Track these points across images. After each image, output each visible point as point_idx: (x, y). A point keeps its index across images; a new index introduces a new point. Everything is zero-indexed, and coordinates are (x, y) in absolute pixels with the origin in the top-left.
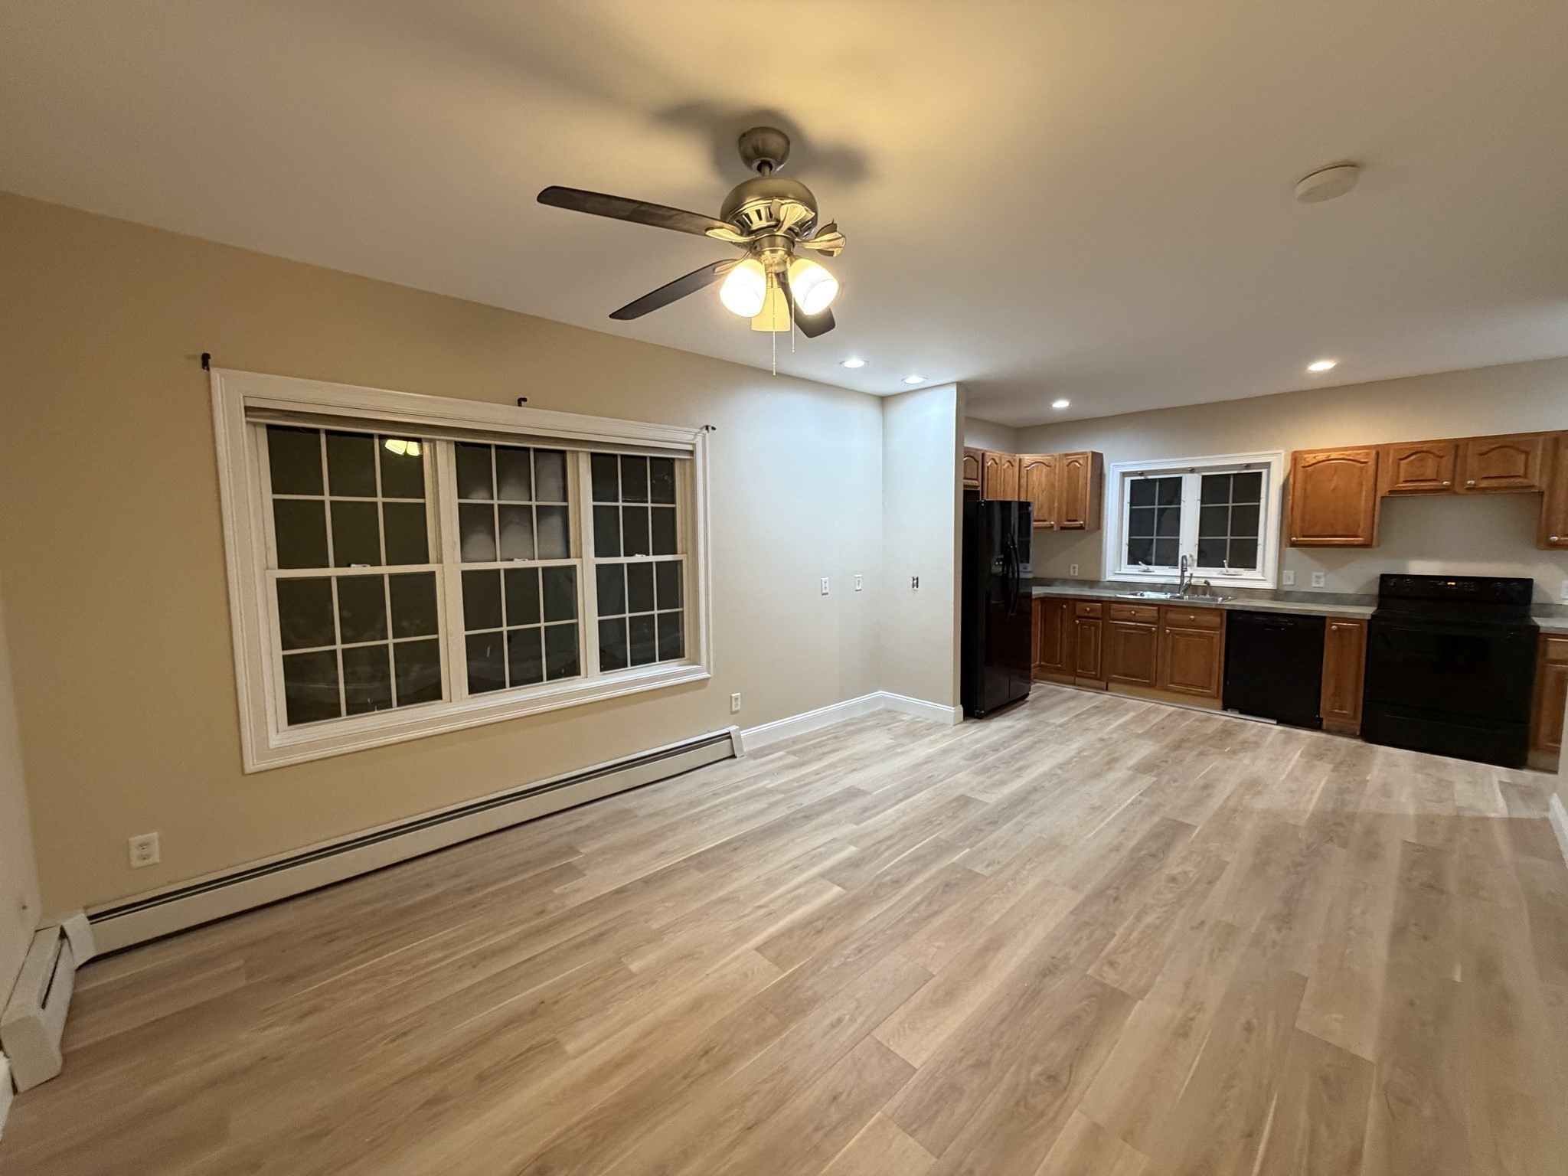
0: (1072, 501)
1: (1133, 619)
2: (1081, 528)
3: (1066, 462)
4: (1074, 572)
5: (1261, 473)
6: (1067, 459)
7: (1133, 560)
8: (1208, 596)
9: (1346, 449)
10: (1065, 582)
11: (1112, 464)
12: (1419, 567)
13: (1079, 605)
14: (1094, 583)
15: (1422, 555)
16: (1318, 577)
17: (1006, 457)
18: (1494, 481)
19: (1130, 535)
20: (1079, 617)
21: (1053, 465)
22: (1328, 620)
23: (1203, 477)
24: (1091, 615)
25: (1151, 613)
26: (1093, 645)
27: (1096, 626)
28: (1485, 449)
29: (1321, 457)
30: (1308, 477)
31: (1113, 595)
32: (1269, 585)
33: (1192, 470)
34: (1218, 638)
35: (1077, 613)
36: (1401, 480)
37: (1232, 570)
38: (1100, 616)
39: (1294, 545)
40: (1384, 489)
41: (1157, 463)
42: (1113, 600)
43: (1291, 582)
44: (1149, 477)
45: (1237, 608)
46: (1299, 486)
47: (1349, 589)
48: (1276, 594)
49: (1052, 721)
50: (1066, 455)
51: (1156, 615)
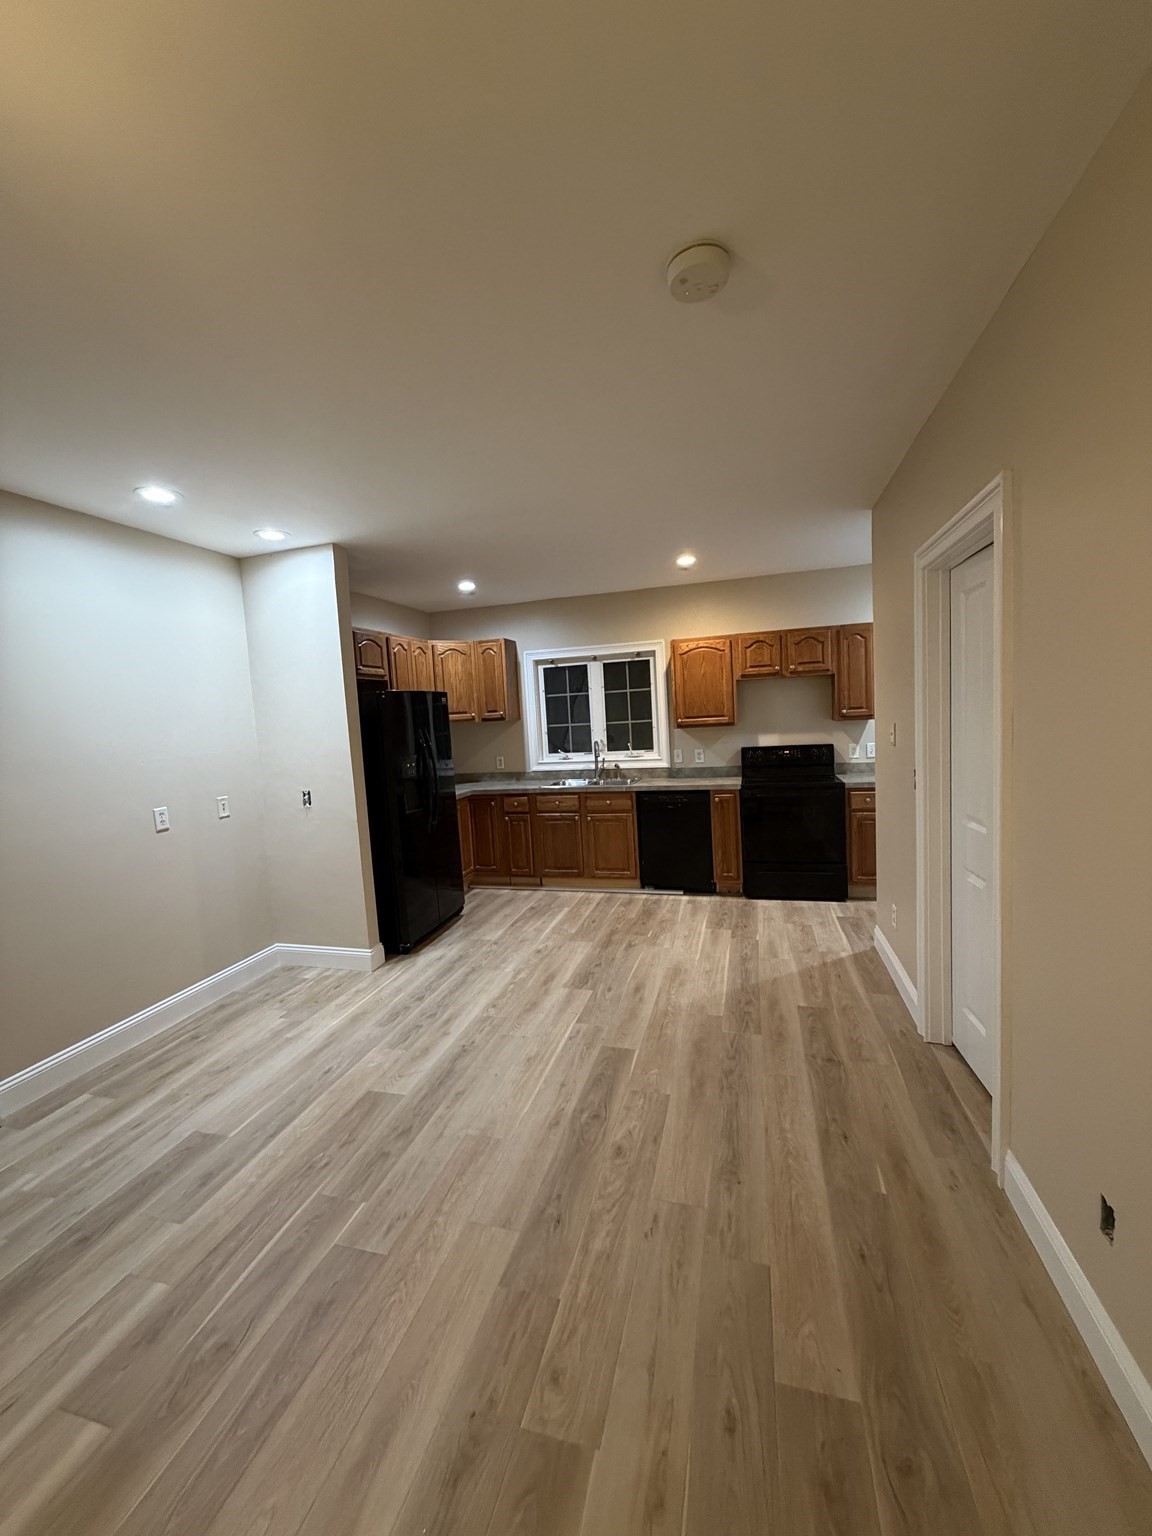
0: (491, 693)
1: (558, 810)
2: (502, 718)
3: (480, 651)
4: (500, 765)
5: (648, 661)
6: (481, 647)
7: (553, 749)
8: (619, 779)
9: (709, 638)
10: (492, 776)
11: (525, 653)
12: (767, 740)
13: (506, 800)
14: (520, 776)
15: (767, 730)
16: (699, 754)
17: (416, 643)
18: (807, 665)
19: (548, 724)
20: (508, 813)
21: (468, 654)
22: (711, 793)
23: (604, 664)
24: (519, 809)
25: (573, 801)
26: (524, 841)
27: (525, 821)
28: (798, 639)
29: (692, 645)
30: (684, 664)
31: (537, 787)
32: (665, 764)
33: (595, 659)
34: (631, 819)
35: (506, 809)
36: (748, 666)
37: (635, 752)
38: (527, 810)
39: (680, 726)
40: (737, 675)
41: (565, 652)
42: (538, 791)
43: (680, 760)
44: (560, 665)
45: (643, 790)
46: (678, 673)
47: (720, 762)
48: (671, 773)
49: (488, 938)
50: (480, 642)
51: (577, 803)
